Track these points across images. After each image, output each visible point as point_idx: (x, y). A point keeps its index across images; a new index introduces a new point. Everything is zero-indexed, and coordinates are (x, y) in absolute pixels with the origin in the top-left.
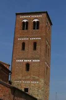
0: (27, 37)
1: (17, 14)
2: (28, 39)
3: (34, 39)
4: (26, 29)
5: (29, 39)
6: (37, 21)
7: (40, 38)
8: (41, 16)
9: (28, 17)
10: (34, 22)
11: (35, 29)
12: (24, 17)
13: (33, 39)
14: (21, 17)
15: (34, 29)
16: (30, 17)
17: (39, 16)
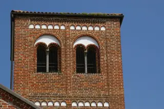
0: (61, 98)
1: (15, 16)
2: (63, 104)
3: (87, 104)
4: (50, 70)
5: (69, 105)
6: (90, 47)
7: (106, 105)
8: (103, 29)
9: (56, 27)
10: (80, 48)
11: (84, 72)
12: (44, 27)
13: (81, 104)
14: (31, 27)
15: (80, 70)
16: (63, 28)
17: (97, 29)
